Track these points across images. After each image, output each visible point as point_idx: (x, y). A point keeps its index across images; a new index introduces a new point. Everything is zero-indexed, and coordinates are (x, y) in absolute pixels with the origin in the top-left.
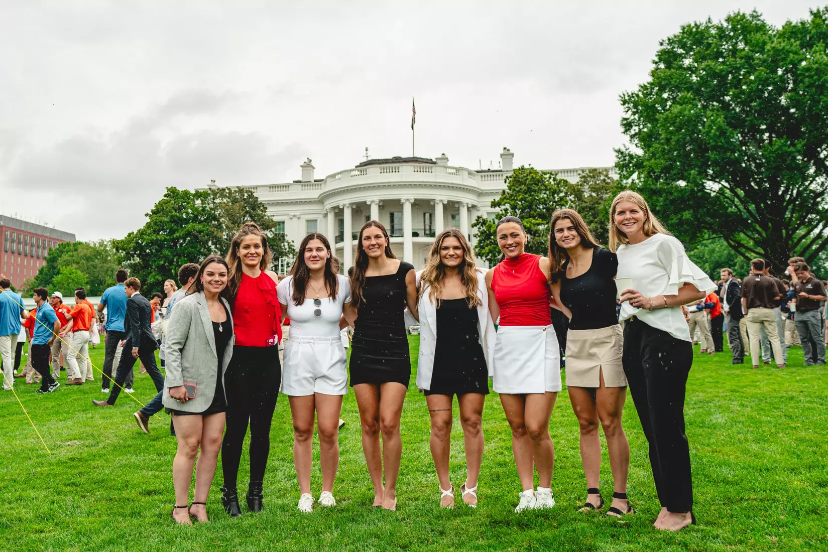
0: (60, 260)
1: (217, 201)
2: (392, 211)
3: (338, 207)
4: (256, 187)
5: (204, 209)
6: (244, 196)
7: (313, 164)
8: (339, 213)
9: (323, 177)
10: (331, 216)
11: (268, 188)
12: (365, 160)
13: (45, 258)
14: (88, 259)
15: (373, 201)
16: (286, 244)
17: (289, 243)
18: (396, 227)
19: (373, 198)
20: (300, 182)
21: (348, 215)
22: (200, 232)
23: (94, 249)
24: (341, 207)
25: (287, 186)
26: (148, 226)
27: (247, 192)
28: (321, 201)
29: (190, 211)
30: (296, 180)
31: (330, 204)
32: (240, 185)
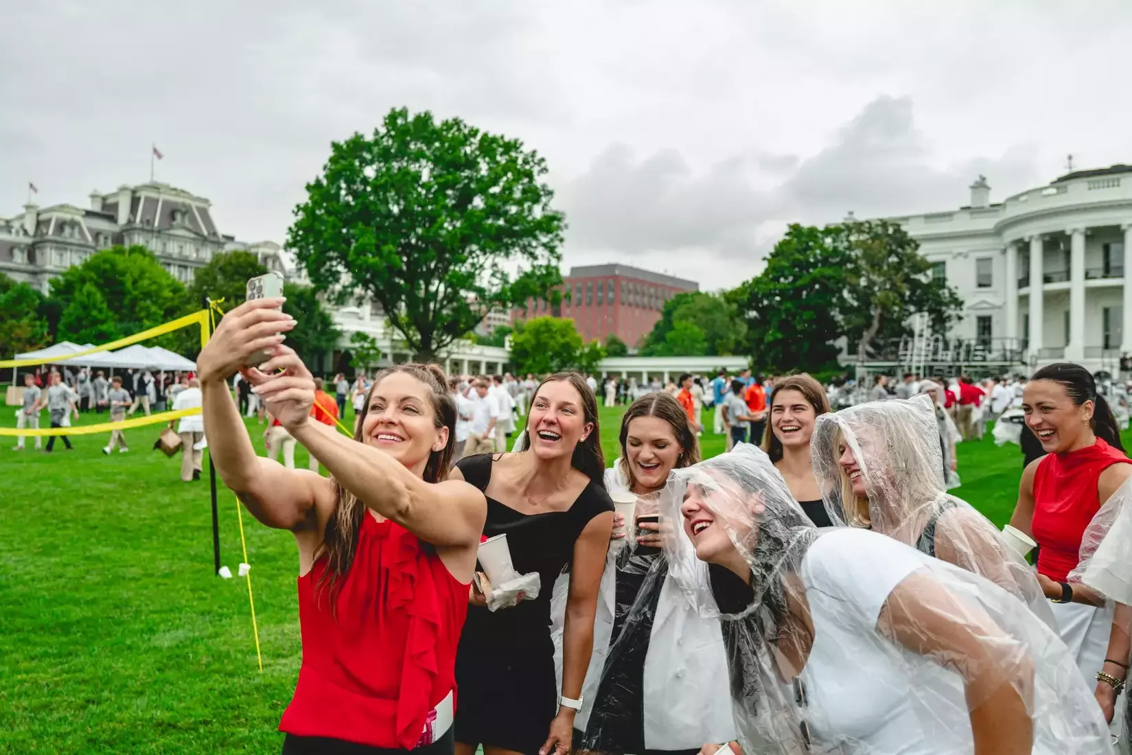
0: (676, 314)
1: (853, 238)
2: (1107, 241)
3: (1020, 241)
4: (906, 219)
5: (835, 249)
6: (887, 230)
7: (989, 183)
8: (1023, 248)
9: (1001, 201)
10: (1012, 254)
11: (922, 220)
12: (1065, 172)
13: (658, 310)
14: (705, 311)
15: (1075, 230)
16: (946, 291)
17: (950, 290)
18: (1113, 264)
19: (1076, 225)
20: (968, 208)
21: (1036, 251)
22: (829, 278)
23: (714, 300)
24: (1027, 240)
25: (948, 215)
26: (766, 273)
27: (892, 225)
28: (999, 231)
29: (818, 252)
30: (964, 205)
31: (1011, 235)
32: (881, 216)
